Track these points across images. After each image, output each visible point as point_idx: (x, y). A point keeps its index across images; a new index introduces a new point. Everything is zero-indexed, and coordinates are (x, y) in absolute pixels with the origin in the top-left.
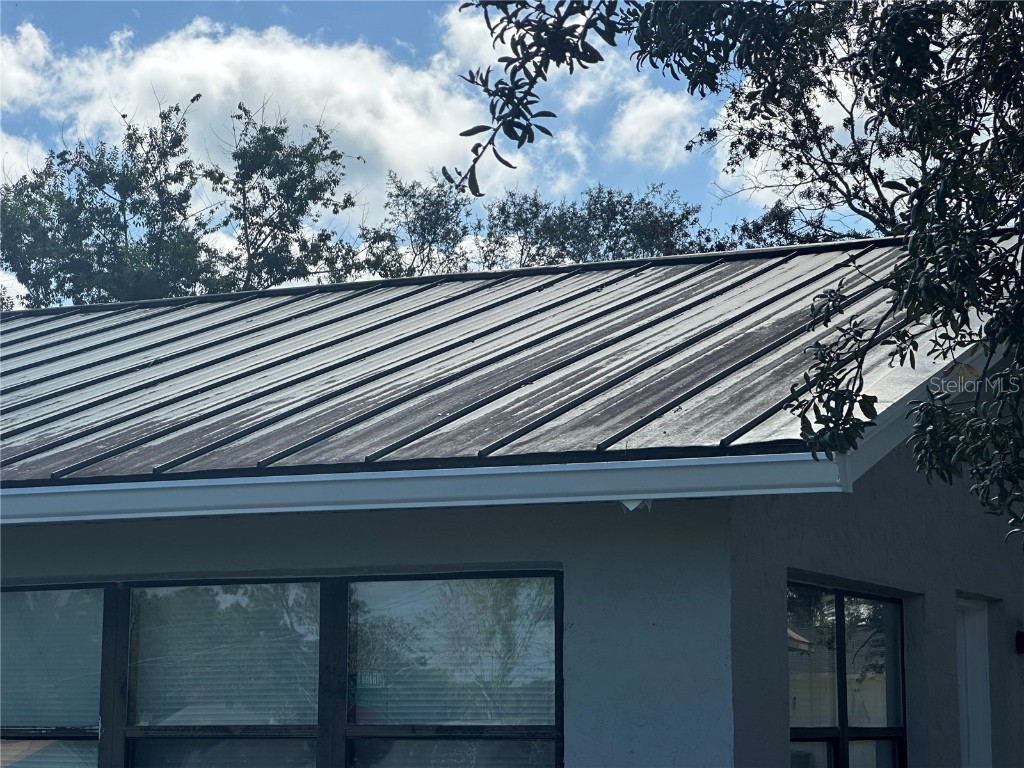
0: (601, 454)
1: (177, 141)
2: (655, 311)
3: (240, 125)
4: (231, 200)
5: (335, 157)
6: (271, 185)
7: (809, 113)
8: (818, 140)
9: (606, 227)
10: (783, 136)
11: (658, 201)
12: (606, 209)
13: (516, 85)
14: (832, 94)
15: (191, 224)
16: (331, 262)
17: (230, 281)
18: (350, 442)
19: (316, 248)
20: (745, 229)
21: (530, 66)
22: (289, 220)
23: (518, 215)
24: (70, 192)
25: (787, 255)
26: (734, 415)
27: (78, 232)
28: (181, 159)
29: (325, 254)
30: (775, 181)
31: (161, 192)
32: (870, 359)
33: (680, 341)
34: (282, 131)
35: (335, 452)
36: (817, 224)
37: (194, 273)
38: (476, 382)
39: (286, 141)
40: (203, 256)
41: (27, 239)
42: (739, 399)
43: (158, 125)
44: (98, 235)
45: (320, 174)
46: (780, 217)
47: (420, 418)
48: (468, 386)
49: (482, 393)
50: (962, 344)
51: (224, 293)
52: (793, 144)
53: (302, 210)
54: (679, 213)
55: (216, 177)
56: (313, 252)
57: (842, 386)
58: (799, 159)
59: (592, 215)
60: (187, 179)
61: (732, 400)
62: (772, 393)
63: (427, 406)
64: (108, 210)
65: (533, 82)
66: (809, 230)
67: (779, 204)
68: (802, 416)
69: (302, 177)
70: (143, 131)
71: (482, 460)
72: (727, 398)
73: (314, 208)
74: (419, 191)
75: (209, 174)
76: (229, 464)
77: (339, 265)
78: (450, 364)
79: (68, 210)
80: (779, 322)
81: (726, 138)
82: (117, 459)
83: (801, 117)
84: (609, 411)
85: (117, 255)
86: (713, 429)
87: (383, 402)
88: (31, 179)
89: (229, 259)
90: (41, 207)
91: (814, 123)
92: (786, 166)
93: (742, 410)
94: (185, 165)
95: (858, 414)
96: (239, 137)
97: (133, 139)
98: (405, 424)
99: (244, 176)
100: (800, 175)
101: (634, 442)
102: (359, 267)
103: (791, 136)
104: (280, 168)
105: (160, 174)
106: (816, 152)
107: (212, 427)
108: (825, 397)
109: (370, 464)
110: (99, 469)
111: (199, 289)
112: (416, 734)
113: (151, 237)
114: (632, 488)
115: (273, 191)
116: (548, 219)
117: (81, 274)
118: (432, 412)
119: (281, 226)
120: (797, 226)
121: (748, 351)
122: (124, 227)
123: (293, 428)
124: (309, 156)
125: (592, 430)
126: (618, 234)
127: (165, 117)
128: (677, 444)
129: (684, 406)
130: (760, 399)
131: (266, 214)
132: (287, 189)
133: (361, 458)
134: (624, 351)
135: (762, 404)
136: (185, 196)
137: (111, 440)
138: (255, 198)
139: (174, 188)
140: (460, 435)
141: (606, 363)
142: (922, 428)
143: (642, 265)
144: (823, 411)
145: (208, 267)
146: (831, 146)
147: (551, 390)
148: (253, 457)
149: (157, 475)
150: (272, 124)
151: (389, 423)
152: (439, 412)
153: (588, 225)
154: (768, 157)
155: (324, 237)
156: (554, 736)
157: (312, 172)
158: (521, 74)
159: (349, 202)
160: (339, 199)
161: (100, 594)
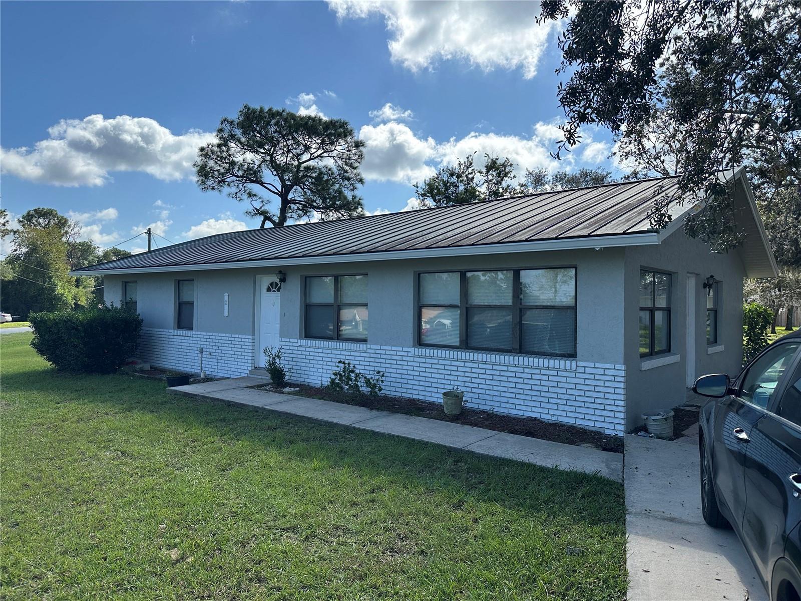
0: (589, 236)
1: (471, 164)
2: (603, 199)
3: (486, 159)
4: (485, 178)
5: (511, 165)
6: (494, 174)
7: (643, 145)
8: (645, 153)
9: (585, 179)
10: (635, 153)
11: (599, 171)
12: (585, 175)
13: (571, 129)
14: (649, 139)
15: (474, 185)
16: (510, 193)
17: (485, 199)
18: (521, 235)
19: (506, 189)
20: (625, 177)
21: (575, 124)
22: (498, 183)
23: (560, 178)
24: (445, 179)
25: (640, 182)
26: (627, 225)
27: (447, 189)
28: (472, 168)
29: (509, 191)
30: (634, 165)
31: (467, 177)
32: (670, 205)
33: (610, 206)
34: (497, 159)
35: (517, 238)
36: (646, 175)
37: (475, 197)
38: (554, 219)
39: (498, 162)
40: (477, 193)
41: (436, 191)
42: (628, 220)
43: (466, 160)
44: (452, 189)
45: (507, 170)
46: (635, 174)
47: (539, 229)
48: (552, 220)
49: (556, 222)
50: (698, 200)
51: (484, 201)
52: (638, 154)
53: (502, 180)
54: (605, 174)
55: (480, 172)
56: (505, 190)
57: (662, 212)
58: (640, 159)
59: (581, 176)
60: (473, 174)
61: (626, 221)
62: (638, 218)
63: (542, 225)
64: (454, 183)
65: (576, 128)
66: (644, 177)
67: (635, 170)
68: (650, 220)
69: (503, 171)
70: (462, 162)
71: (556, 238)
72: (624, 220)
73: (506, 179)
74: (534, 173)
75: (479, 172)
76: (490, 242)
77: (512, 193)
78: (546, 215)
79: (445, 184)
80: (638, 200)
81: (618, 154)
82: (463, 241)
83: (640, 147)
84: (591, 225)
85: (457, 194)
86: (621, 228)
87: (529, 225)
88: (436, 176)
89: (484, 193)
90: (439, 183)
91: (644, 148)
92: (636, 161)
93: (629, 223)
94: (473, 170)
95: (666, 219)
96: (485, 161)
97: (460, 164)
98: (535, 230)
99: (488, 171)
100: (640, 163)
101: (598, 232)
102: (517, 193)
103: (637, 152)
104: (497, 169)
105: (467, 173)
106: (645, 156)
107: (485, 233)
108: (657, 215)
109: (526, 240)
110: (459, 244)
111: (476, 201)
112: (537, 307)
113: (465, 189)
114: (598, 244)
115: (495, 175)
116: (568, 178)
117: (448, 199)
118: (542, 227)
119: (497, 184)
120: (640, 176)
121: (629, 208)
122: (458, 187)
123: (506, 232)
124: (504, 165)
125: (586, 230)
126: (588, 181)
127: (468, 158)
128: (611, 233)
129: (612, 223)
130: (634, 220)
131: (493, 181)
132: (499, 174)
133: (524, 239)
134: (594, 209)
135: (635, 222)
136: (473, 178)
137: (461, 237)
138: (490, 177)
139: (470, 176)
140: (551, 233)
141: (589, 213)
142: (687, 223)
143: (598, 187)
144: (656, 219)
145: (479, 196)
146: (649, 154)
147: (574, 220)
148: (496, 240)
149: (473, 245)
150: (494, 157)
151: (531, 230)
152: (544, 227)
153: (579, 179)
154: (631, 159)
155: (508, 186)
156: (574, 309)
157: (505, 169)
158: (573, 126)
159: (515, 177)
160: (512, 176)
161: (459, 274)
